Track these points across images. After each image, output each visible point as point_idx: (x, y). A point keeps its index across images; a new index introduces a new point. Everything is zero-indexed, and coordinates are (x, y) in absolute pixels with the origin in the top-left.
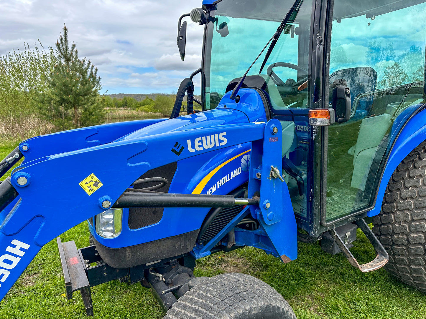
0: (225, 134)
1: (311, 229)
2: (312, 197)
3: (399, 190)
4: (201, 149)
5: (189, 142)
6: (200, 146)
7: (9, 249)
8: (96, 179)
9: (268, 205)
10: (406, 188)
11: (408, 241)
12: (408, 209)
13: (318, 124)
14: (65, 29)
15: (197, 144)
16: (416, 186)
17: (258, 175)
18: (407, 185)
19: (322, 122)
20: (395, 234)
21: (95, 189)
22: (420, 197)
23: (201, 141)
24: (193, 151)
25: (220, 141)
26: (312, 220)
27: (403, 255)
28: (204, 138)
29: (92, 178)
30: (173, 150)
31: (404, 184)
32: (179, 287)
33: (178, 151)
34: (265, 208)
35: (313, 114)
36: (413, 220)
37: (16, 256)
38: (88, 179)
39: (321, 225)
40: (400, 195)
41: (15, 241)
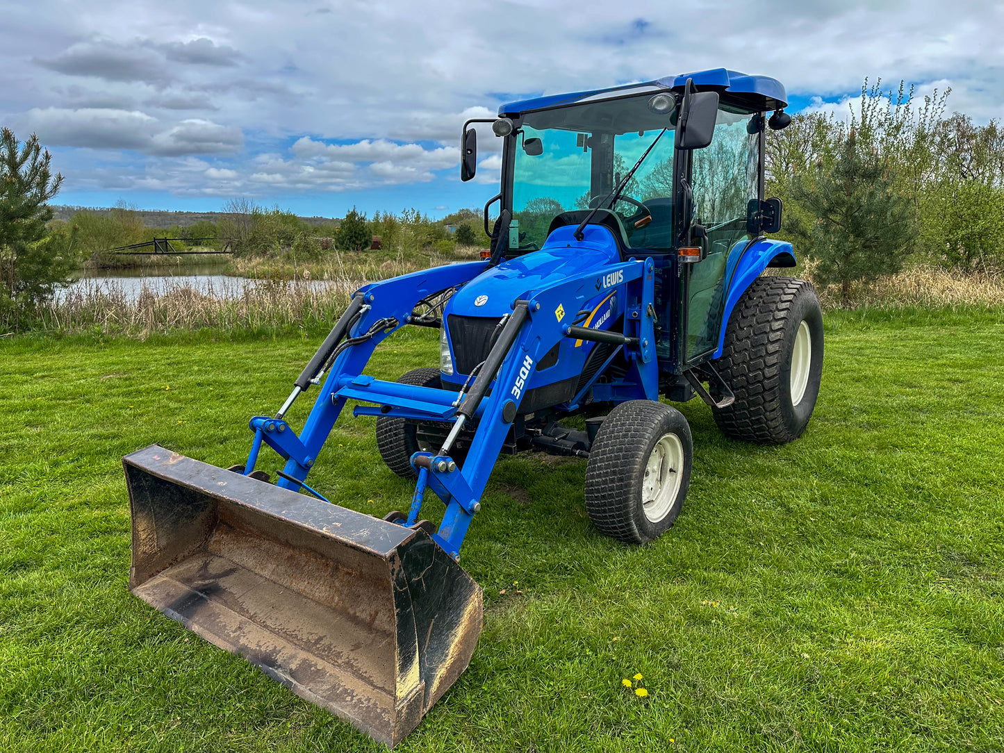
0: (622, 271)
1: (675, 367)
2: (676, 334)
3: (734, 332)
4: (610, 285)
5: (604, 278)
6: (609, 283)
8: (562, 309)
9: (646, 342)
10: (742, 329)
11: (748, 382)
12: (746, 349)
13: (689, 261)
15: (608, 280)
16: (751, 326)
17: (635, 314)
18: (742, 325)
19: (693, 259)
20: (734, 377)
21: (562, 317)
22: (756, 335)
23: (609, 278)
24: (606, 287)
25: (619, 278)
26: (677, 358)
27: (743, 399)
28: (611, 275)
29: (560, 308)
30: (596, 286)
31: (739, 325)
32: (567, 434)
33: (598, 286)
34: (644, 346)
35: (682, 252)
36: (751, 359)
37: (527, 369)
38: (558, 309)
39: (684, 364)
40: (737, 336)
41: (527, 357)
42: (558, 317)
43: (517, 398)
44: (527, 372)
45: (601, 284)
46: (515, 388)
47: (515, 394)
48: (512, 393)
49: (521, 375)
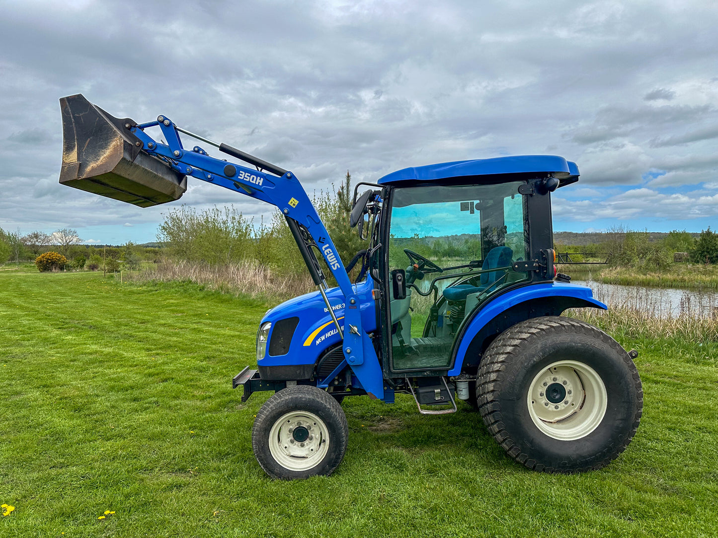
0: (339, 267)
4: (326, 254)
5: (327, 245)
6: (327, 253)
7: (259, 178)
8: (296, 204)
14: (348, 176)
15: (328, 250)
21: (292, 205)
23: (330, 253)
24: (324, 250)
25: (334, 265)
28: (332, 254)
29: (297, 202)
30: (320, 237)
33: (321, 241)
37: (256, 181)
38: (296, 201)
41: (262, 179)
42: (290, 201)
43: (239, 177)
44: (254, 182)
45: (324, 243)
46: (244, 173)
47: (240, 175)
48: (241, 172)
49: (252, 176)
